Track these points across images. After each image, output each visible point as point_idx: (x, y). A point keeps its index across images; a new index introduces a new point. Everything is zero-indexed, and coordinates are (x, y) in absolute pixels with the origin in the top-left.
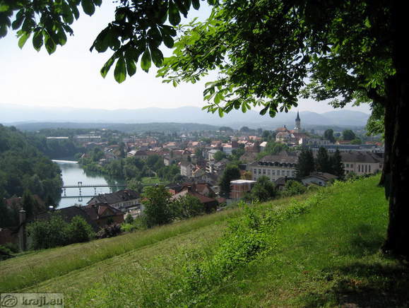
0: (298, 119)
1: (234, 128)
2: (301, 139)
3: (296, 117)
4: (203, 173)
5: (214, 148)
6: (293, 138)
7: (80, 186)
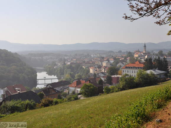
0: (145, 46)
1: (115, 51)
2: (147, 56)
3: (144, 46)
4: (100, 72)
5: (106, 61)
6: (143, 55)
7: (45, 79)
